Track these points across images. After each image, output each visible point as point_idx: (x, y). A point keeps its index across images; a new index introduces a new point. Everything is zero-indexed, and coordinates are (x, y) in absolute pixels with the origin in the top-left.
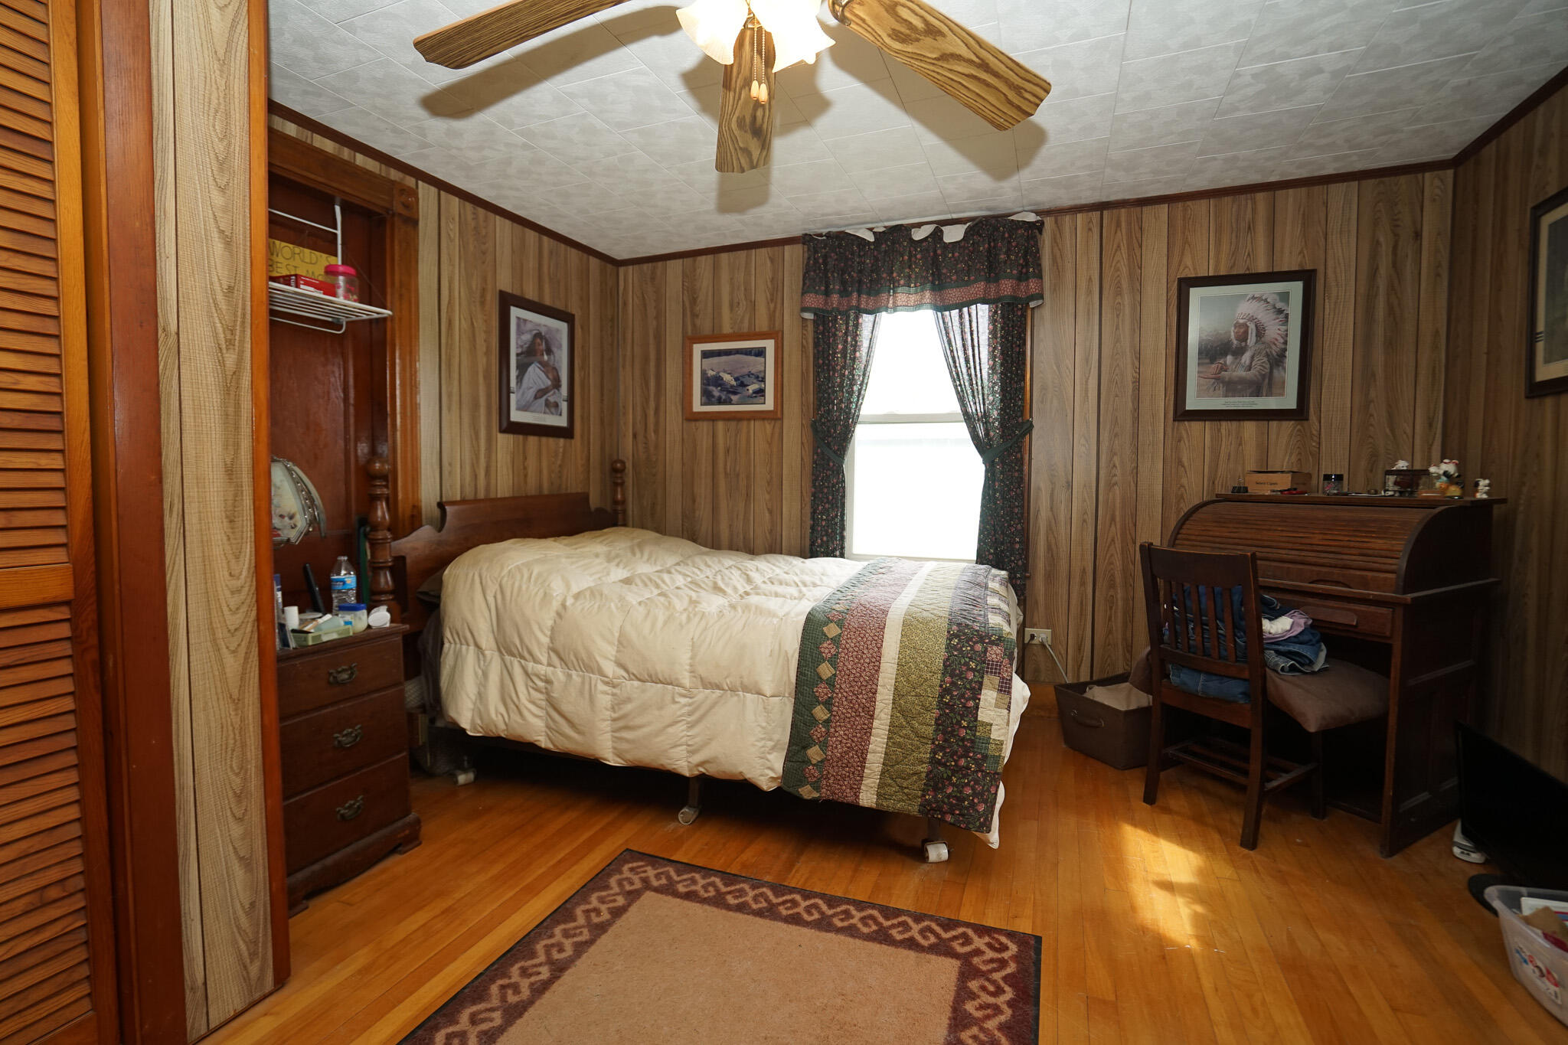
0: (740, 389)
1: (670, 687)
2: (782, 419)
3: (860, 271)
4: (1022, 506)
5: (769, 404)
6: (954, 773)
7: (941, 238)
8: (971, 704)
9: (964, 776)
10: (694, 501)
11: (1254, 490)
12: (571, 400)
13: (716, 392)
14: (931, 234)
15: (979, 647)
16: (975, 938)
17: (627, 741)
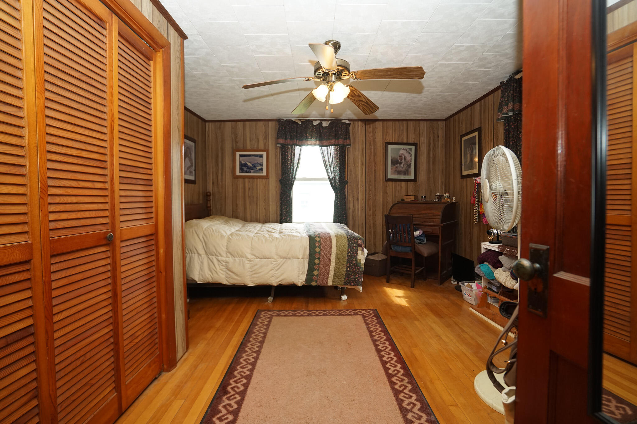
0: (254, 168)
1: (270, 259)
2: (269, 178)
3: (296, 133)
4: (346, 206)
5: (264, 174)
6: (352, 273)
7: (322, 125)
8: (355, 255)
9: (356, 273)
10: (237, 206)
11: (406, 200)
12: (195, 170)
13: (245, 169)
14: (318, 124)
15: (356, 241)
16: (362, 311)
17: (256, 277)
